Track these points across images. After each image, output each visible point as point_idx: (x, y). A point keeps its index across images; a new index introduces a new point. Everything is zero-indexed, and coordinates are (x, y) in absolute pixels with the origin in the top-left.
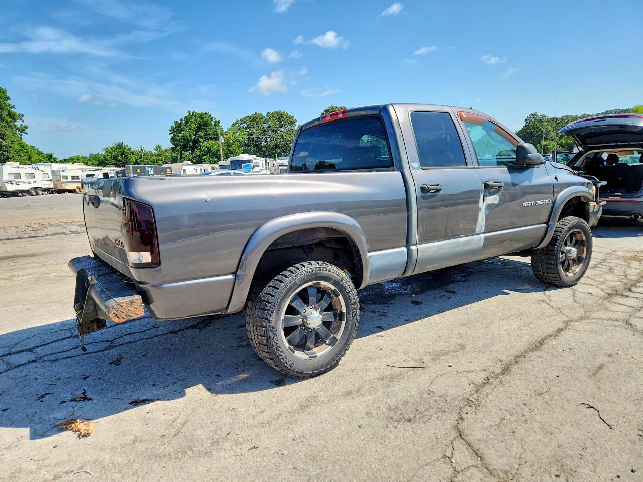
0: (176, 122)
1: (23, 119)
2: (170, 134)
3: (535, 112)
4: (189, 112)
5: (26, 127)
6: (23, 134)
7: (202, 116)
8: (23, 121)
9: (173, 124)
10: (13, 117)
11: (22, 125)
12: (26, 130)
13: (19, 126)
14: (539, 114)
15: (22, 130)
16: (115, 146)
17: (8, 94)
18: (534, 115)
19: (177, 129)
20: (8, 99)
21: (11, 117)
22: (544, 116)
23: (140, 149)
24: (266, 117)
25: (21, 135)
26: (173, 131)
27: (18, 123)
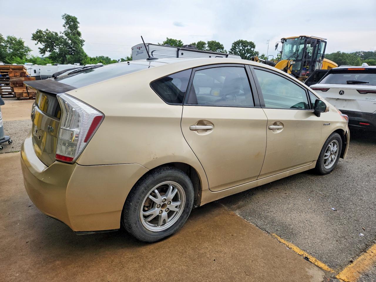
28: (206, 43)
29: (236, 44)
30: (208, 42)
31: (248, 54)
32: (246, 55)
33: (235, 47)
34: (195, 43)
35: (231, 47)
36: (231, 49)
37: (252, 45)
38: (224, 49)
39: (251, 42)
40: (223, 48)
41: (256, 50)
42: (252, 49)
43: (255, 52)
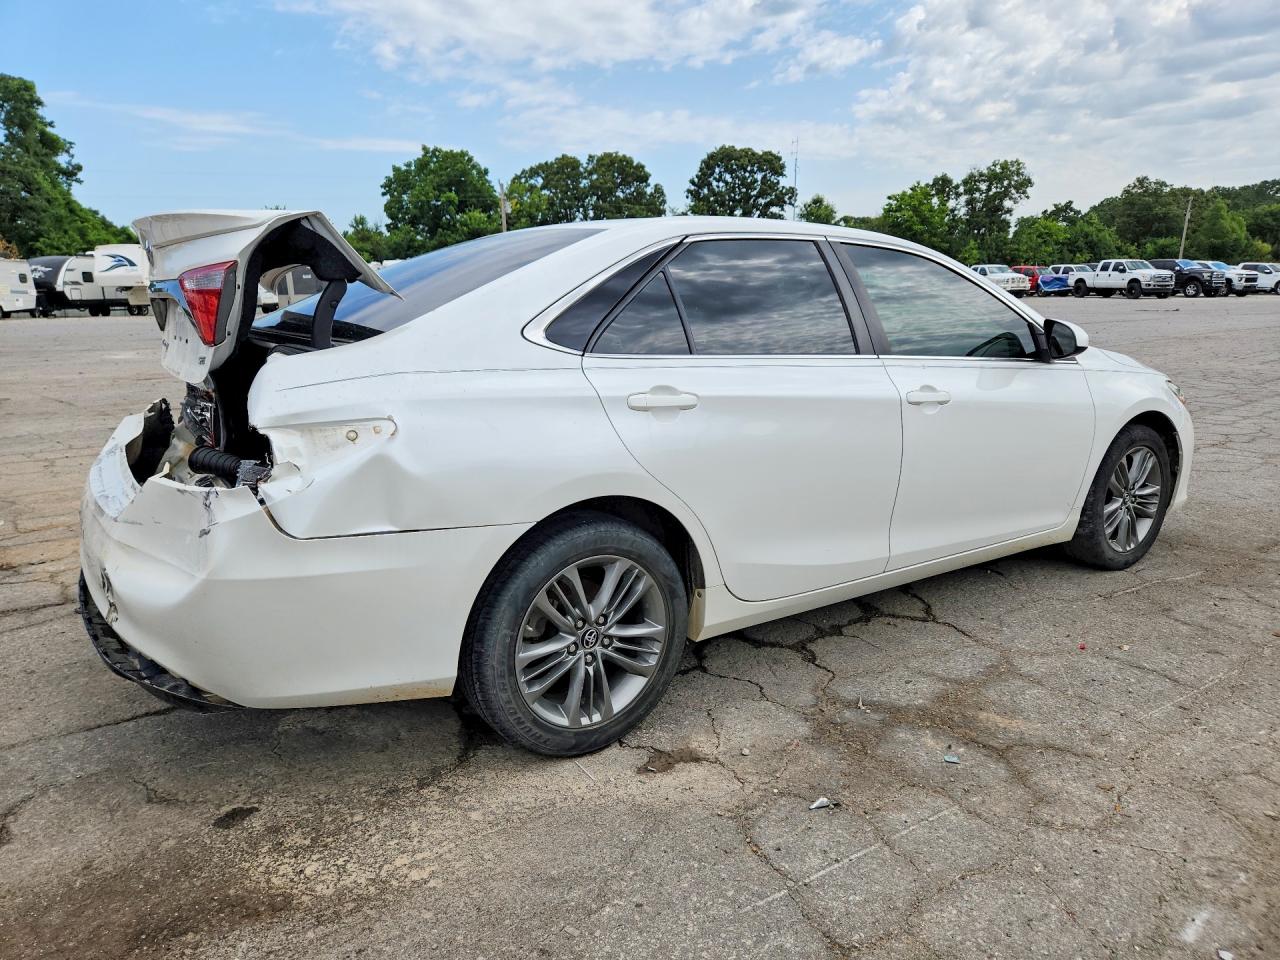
0: (396, 169)
1: (72, 151)
2: (384, 194)
3: (1145, 175)
4: (425, 148)
5: (79, 168)
6: (74, 183)
7: (451, 157)
9: (391, 174)
10: (52, 145)
11: (69, 163)
12: (80, 175)
13: (64, 165)
14: (1152, 179)
15: (72, 173)
17: (40, 93)
18: (1141, 181)
19: (399, 183)
20: (40, 103)
21: (44, 145)
22: (1164, 184)
24: (585, 165)
25: (70, 185)
26: (388, 187)
27: (62, 160)
28: (584, 160)
29: (709, 164)
30: (590, 156)
31: (760, 196)
32: (753, 201)
33: (709, 176)
34: (546, 163)
35: (694, 171)
37: (772, 164)
38: (652, 181)
39: (770, 152)
40: (644, 178)
41: (785, 182)
42: (773, 179)
43: (783, 187)
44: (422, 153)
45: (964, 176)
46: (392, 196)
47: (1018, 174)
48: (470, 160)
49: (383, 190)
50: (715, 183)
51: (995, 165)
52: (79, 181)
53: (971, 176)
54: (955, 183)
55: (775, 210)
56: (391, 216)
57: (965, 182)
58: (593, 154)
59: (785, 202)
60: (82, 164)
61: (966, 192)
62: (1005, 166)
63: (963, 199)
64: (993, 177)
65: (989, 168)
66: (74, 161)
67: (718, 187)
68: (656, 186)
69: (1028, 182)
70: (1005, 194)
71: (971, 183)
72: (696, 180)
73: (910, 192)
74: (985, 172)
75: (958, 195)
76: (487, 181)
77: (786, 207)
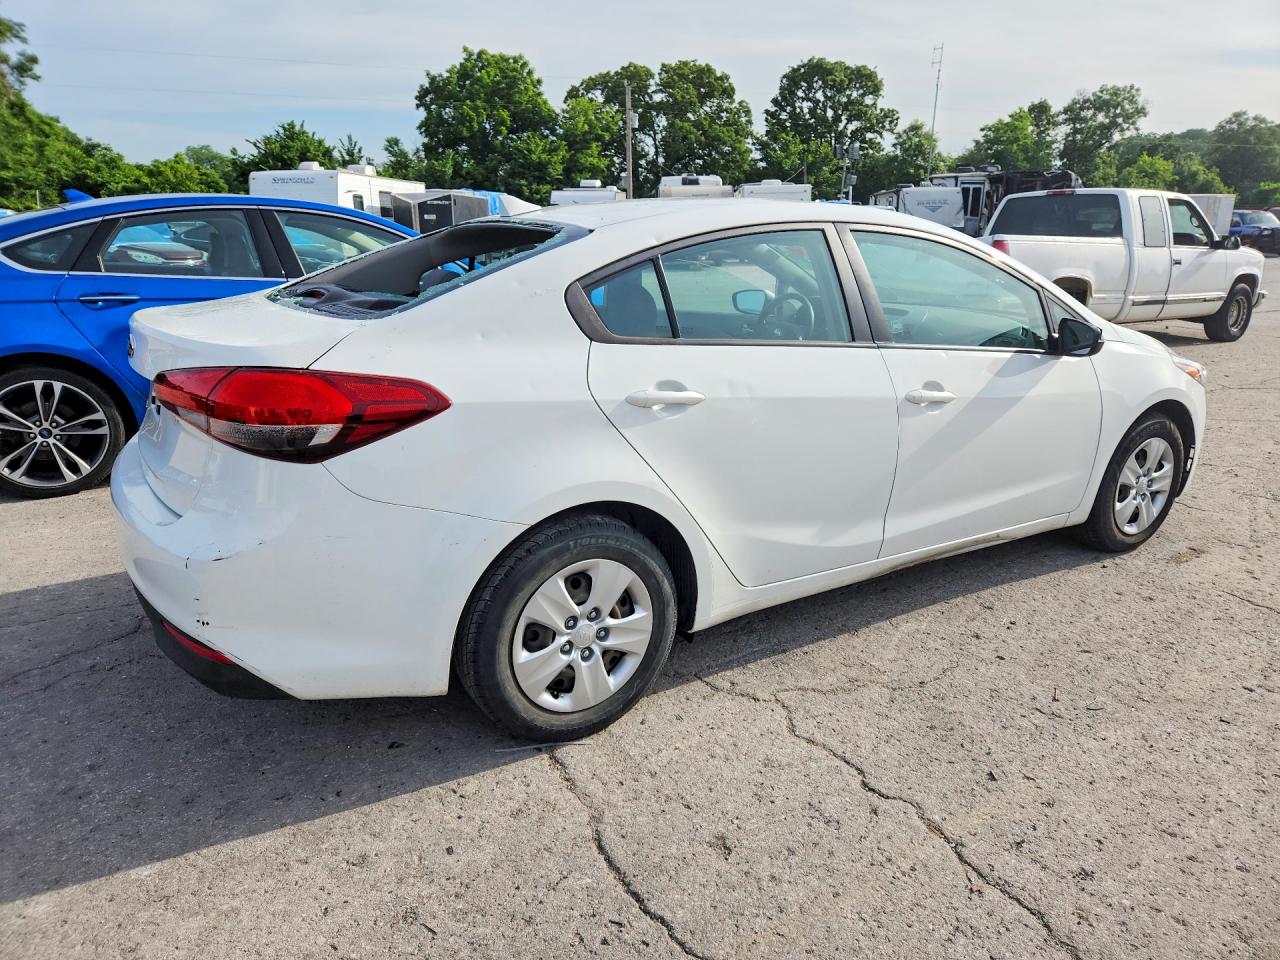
0: (433, 80)
1: (23, 37)
2: (418, 107)
3: (1244, 110)
4: (465, 49)
5: (34, 60)
6: (28, 80)
8: (24, 40)
9: (426, 83)
11: (21, 53)
12: (37, 69)
13: (15, 57)
14: (1251, 114)
15: (24, 68)
16: (281, 131)
18: (1237, 115)
19: (434, 93)
22: (1263, 121)
23: (346, 143)
24: (657, 77)
25: (23, 83)
26: (421, 97)
27: (12, 48)
28: (656, 69)
29: (798, 79)
30: (664, 65)
31: (849, 121)
32: (841, 126)
33: (793, 93)
34: (608, 73)
35: (775, 92)
36: (775, 102)
37: (866, 80)
38: (737, 98)
39: (864, 67)
40: (729, 92)
41: (884, 103)
42: (869, 100)
43: (882, 110)
44: (464, 55)
45: (1066, 102)
46: (428, 108)
47: (1132, 101)
48: (525, 64)
49: (417, 102)
50: (797, 104)
51: (1102, 92)
52: (36, 78)
53: (1075, 103)
54: (1054, 110)
55: (869, 136)
56: (428, 133)
57: (1066, 111)
58: (666, 63)
59: (883, 127)
60: (39, 58)
61: (1065, 121)
62: (1116, 92)
63: (1066, 129)
64: (1100, 104)
65: (1094, 94)
66: (30, 50)
67: (801, 108)
68: (740, 103)
69: (1141, 112)
70: (1114, 125)
71: (1073, 113)
72: (780, 98)
73: (1007, 120)
74: (1092, 98)
75: (1056, 124)
76: (540, 94)
77: (885, 133)
